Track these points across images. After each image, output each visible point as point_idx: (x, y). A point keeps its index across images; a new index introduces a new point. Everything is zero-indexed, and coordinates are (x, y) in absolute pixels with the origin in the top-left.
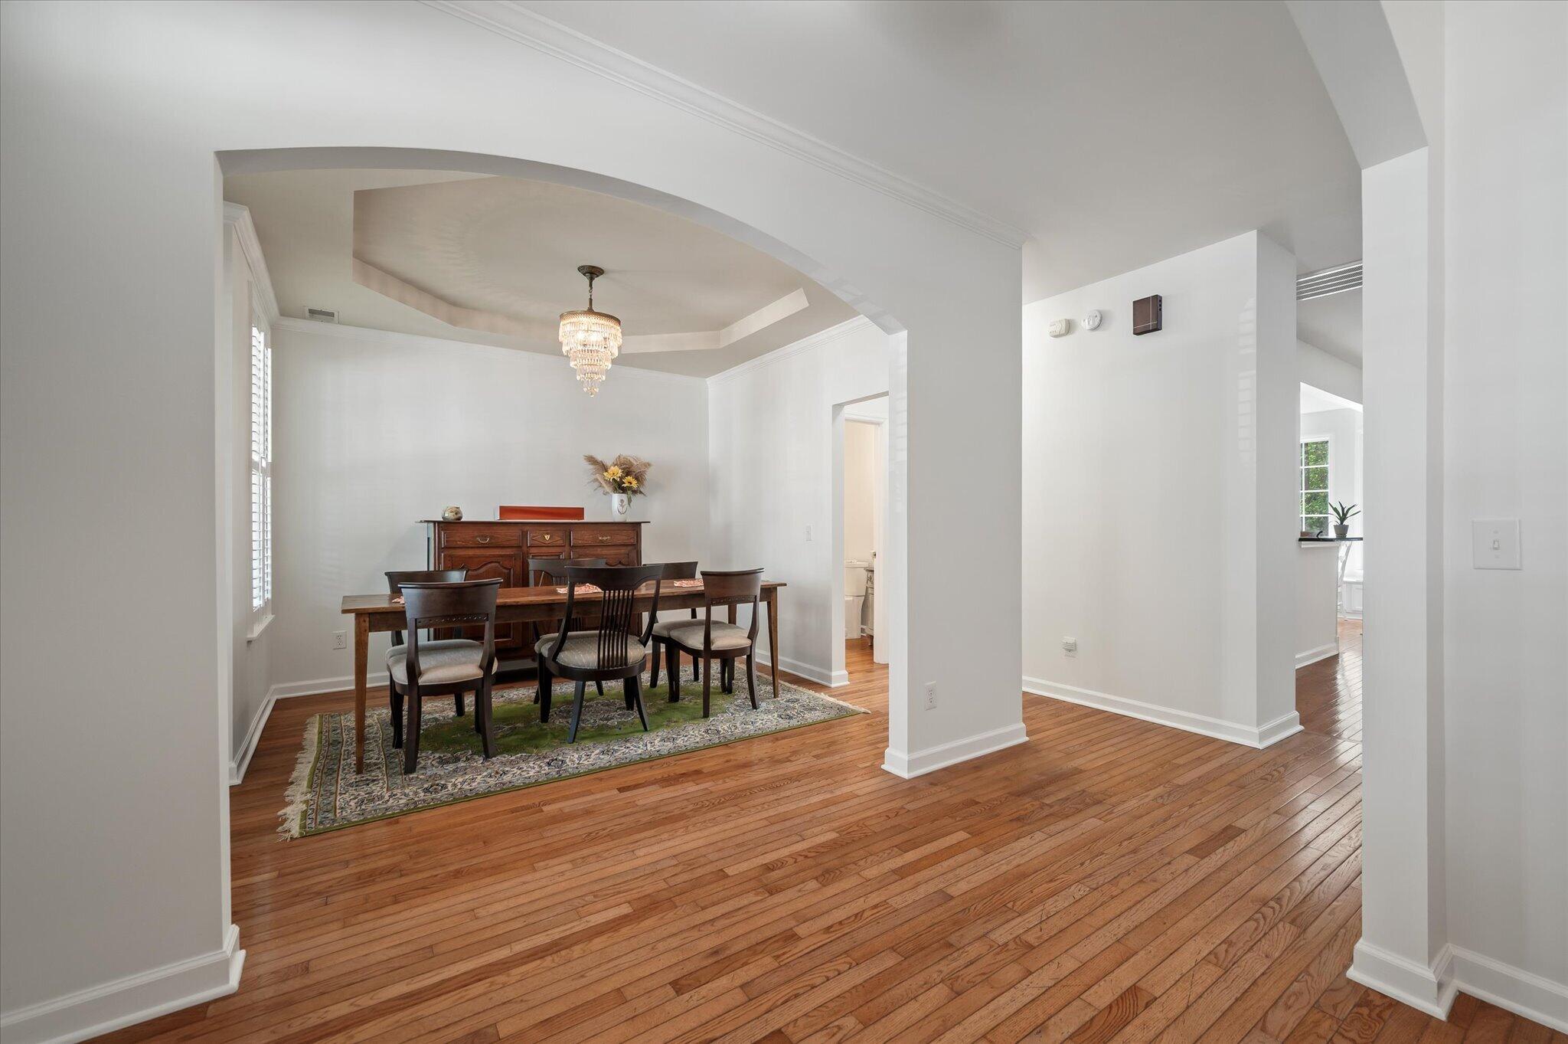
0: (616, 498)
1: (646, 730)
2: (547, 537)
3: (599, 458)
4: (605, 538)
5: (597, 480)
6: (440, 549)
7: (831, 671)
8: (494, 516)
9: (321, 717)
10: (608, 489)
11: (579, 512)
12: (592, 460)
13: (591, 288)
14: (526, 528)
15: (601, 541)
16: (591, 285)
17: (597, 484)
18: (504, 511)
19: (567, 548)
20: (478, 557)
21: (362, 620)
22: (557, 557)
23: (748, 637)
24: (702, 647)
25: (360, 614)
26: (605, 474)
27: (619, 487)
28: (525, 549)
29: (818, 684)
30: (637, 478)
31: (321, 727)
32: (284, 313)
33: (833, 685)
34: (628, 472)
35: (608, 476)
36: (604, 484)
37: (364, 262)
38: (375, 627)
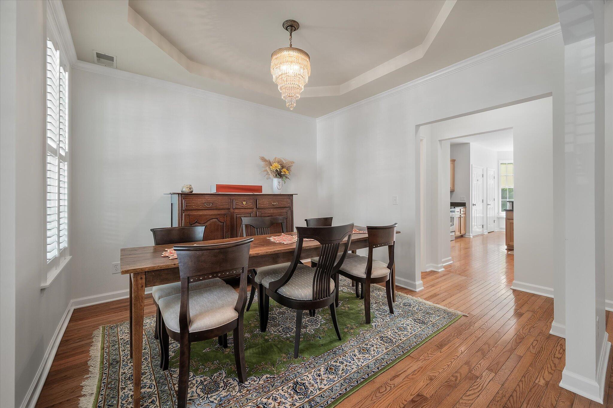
0: (276, 181)
1: (340, 339)
2: (244, 203)
3: (267, 158)
4: (275, 204)
5: (266, 170)
6: (182, 211)
7: (415, 281)
8: (214, 191)
9: (104, 329)
10: (271, 176)
11: (259, 189)
12: (263, 159)
13: (291, 37)
14: (233, 198)
15: (273, 205)
16: (291, 35)
17: (266, 173)
18: (219, 187)
19: (255, 209)
20: (205, 215)
21: (139, 278)
22: (249, 215)
23: (388, 267)
24: (364, 276)
25: (137, 273)
26: (271, 167)
27: (279, 174)
28: (232, 210)
29: (406, 289)
30: (287, 170)
31: (103, 343)
32: (81, 57)
33: (417, 290)
34: (283, 167)
35: (273, 168)
36: (270, 173)
37: (136, 12)
38: (150, 283)
